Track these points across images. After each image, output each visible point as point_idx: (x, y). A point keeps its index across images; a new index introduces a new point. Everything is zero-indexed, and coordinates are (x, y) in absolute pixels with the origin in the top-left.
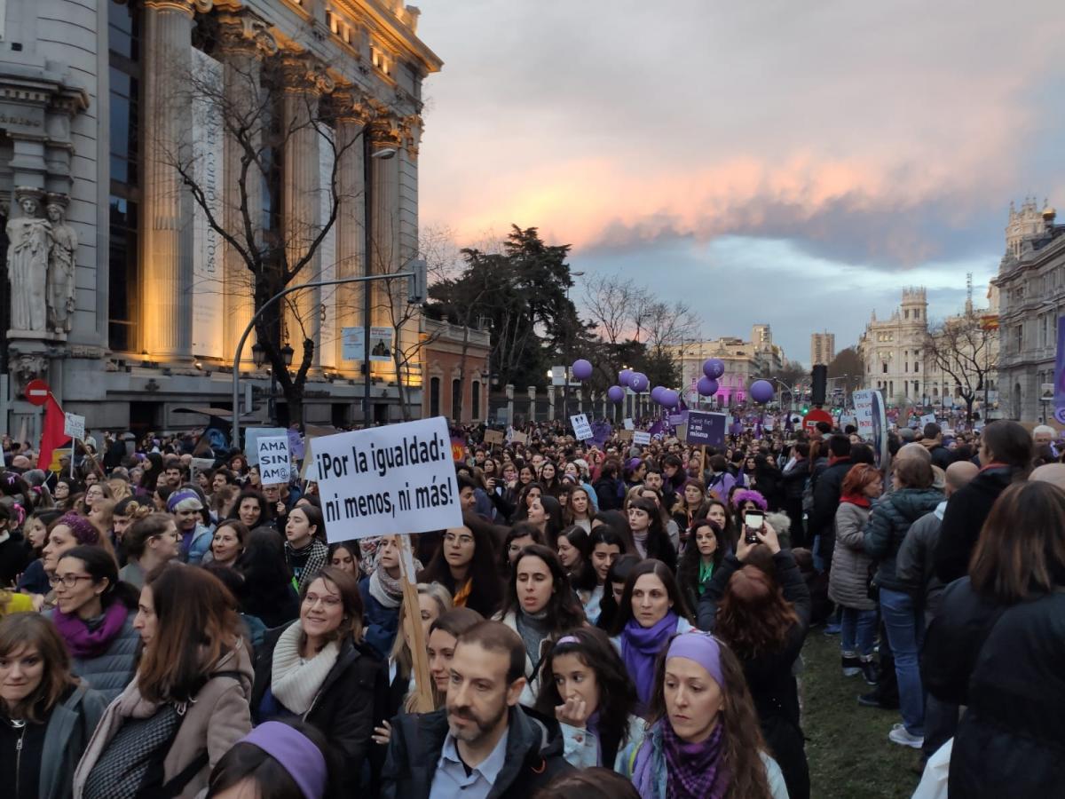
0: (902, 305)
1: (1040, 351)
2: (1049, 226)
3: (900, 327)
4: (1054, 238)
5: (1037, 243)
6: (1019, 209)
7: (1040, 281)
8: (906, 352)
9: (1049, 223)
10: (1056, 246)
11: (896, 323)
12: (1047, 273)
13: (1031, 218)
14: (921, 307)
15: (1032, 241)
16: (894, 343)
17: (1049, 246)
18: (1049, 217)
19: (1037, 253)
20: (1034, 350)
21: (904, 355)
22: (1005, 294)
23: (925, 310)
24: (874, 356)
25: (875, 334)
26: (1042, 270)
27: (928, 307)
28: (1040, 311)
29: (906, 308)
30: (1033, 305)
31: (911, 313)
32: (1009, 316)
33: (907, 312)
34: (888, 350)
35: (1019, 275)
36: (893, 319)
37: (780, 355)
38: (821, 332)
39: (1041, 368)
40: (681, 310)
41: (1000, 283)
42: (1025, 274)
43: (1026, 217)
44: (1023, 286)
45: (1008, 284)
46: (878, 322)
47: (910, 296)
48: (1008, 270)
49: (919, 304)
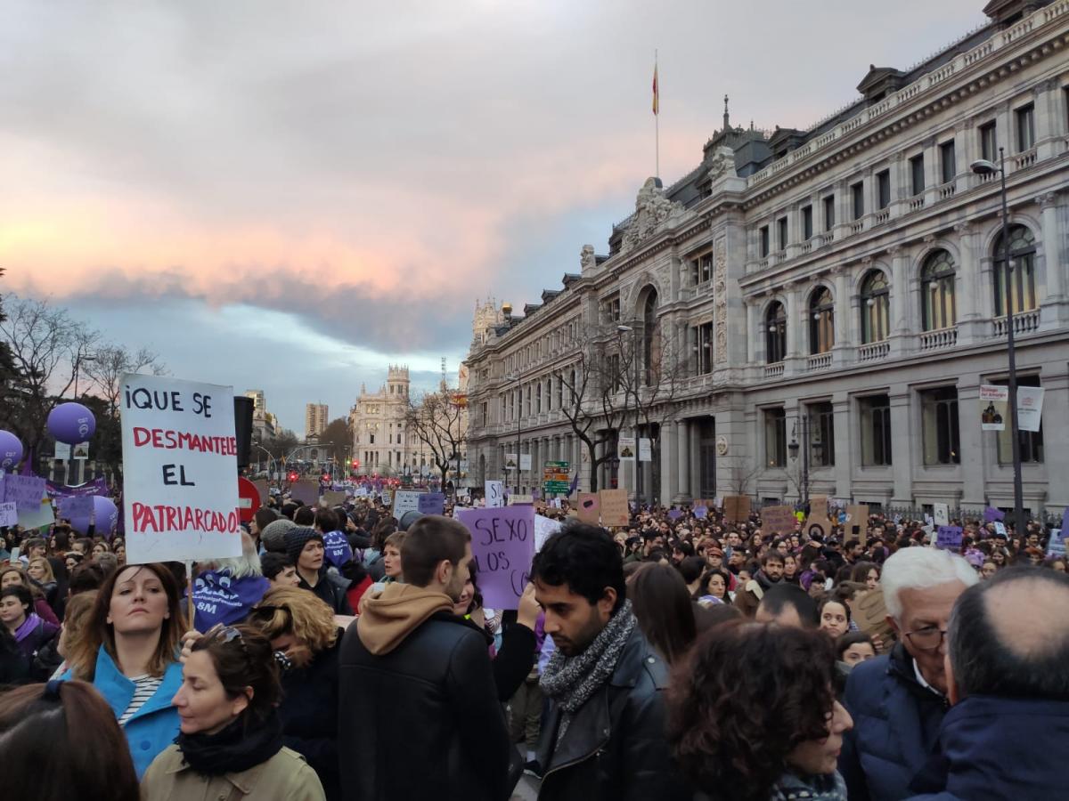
0: (389, 381)
1: (501, 426)
2: (507, 319)
3: (386, 401)
4: (512, 328)
5: (500, 331)
6: (482, 306)
7: (502, 364)
8: (391, 425)
9: (508, 316)
10: (514, 334)
11: (382, 397)
12: (506, 357)
13: (491, 315)
14: (404, 384)
15: (495, 328)
16: (380, 416)
17: (508, 334)
18: (507, 311)
19: (499, 340)
20: (495, 425)
21: (389, 426)
22: (474, 374)
23: (407, 386)
24: (362, 427)
25: (364, 406)
26: (503, 354)
27: (410, 384)
28: (500, 391)
29: (392, 383)
30: (496, 385)
31: (396, 388)
32: (476, 394)
33: (392, 387)
34: (375, 422)
35: (485, 358)
36: (380, 393)
37: (273, 423)
38: (316, 403)
39: (501, 441)
40: (145, 359)
41: (471, 363)
42: (489, 356)
44: (488, 367)
45: (476, 365)
46: (367, 395)
47: (396, 373)
48: (477, 353)
49: (404, 381)
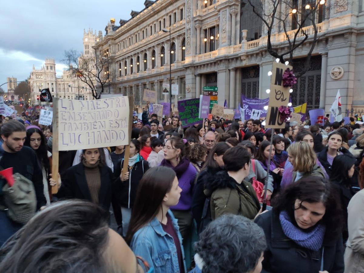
0: (45, 64)
3: (45, 73)
8: (48, 84)
11: (43, 71)
13: (91, 36)
14: (53, 65)
16: (43, 80)
21: (47, 84)
23: (55, 67)
24: (35, 85)
25: (35, 75)
27: (56, 66)
29: (47, 65)
31: (49, 68)
33: (47, 67)
34: (41, 82)
36: (42, 69)
38: (11, 77)
43: (89, 35)
46: (36, 70)
49: (52, 64)
